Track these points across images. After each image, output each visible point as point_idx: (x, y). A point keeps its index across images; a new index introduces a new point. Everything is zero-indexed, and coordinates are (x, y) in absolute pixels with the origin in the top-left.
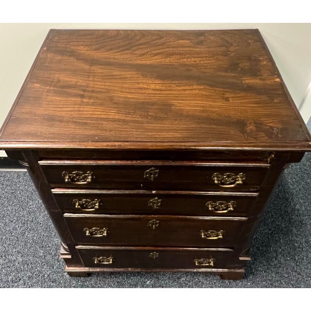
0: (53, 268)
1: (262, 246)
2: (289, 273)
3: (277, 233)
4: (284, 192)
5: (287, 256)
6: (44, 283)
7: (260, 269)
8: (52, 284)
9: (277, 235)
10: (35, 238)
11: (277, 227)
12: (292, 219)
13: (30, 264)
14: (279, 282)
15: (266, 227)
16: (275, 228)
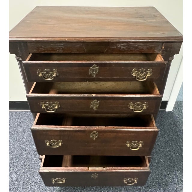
0: (32, 161)
1: (161, 149)
2: (178, 162)
3: (170, 142)
4: (174, 121)
5: (176, 153)
6: (26, 169)
7: (160, 160)
8: (31, 170)
9: (170, 143)
10: (21, 146)
11: (170, 139)
12: (179, 134)
13: (17, 159)
14: (172, 167)
15: (164, 139)
16: (169, 139)
